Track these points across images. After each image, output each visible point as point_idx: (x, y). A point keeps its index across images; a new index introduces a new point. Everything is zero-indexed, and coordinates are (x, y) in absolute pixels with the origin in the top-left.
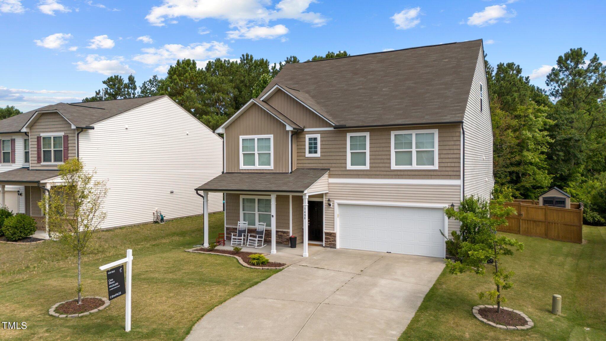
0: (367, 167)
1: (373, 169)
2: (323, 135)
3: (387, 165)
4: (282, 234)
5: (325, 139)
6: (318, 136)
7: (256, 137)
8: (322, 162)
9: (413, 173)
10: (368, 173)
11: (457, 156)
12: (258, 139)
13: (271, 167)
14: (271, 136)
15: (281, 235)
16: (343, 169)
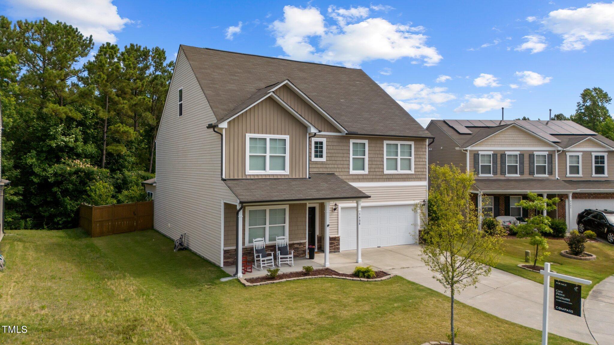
0: (366, 172)
1: (372, 173)
2: (329, 140)
3: (381, 170)
4: (298, 246)
5: (330, 144)
6: (324, 140)
7: (268, 137)
8: (327, 166)
9: (398, 177)
10: (366, 177)
11: (424, 163)
12: (270, 139)
13: (287, 172)
14: (287, 137)
15: (297, 248)
16: (347, 174)
